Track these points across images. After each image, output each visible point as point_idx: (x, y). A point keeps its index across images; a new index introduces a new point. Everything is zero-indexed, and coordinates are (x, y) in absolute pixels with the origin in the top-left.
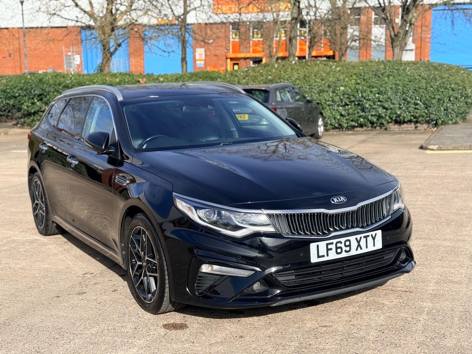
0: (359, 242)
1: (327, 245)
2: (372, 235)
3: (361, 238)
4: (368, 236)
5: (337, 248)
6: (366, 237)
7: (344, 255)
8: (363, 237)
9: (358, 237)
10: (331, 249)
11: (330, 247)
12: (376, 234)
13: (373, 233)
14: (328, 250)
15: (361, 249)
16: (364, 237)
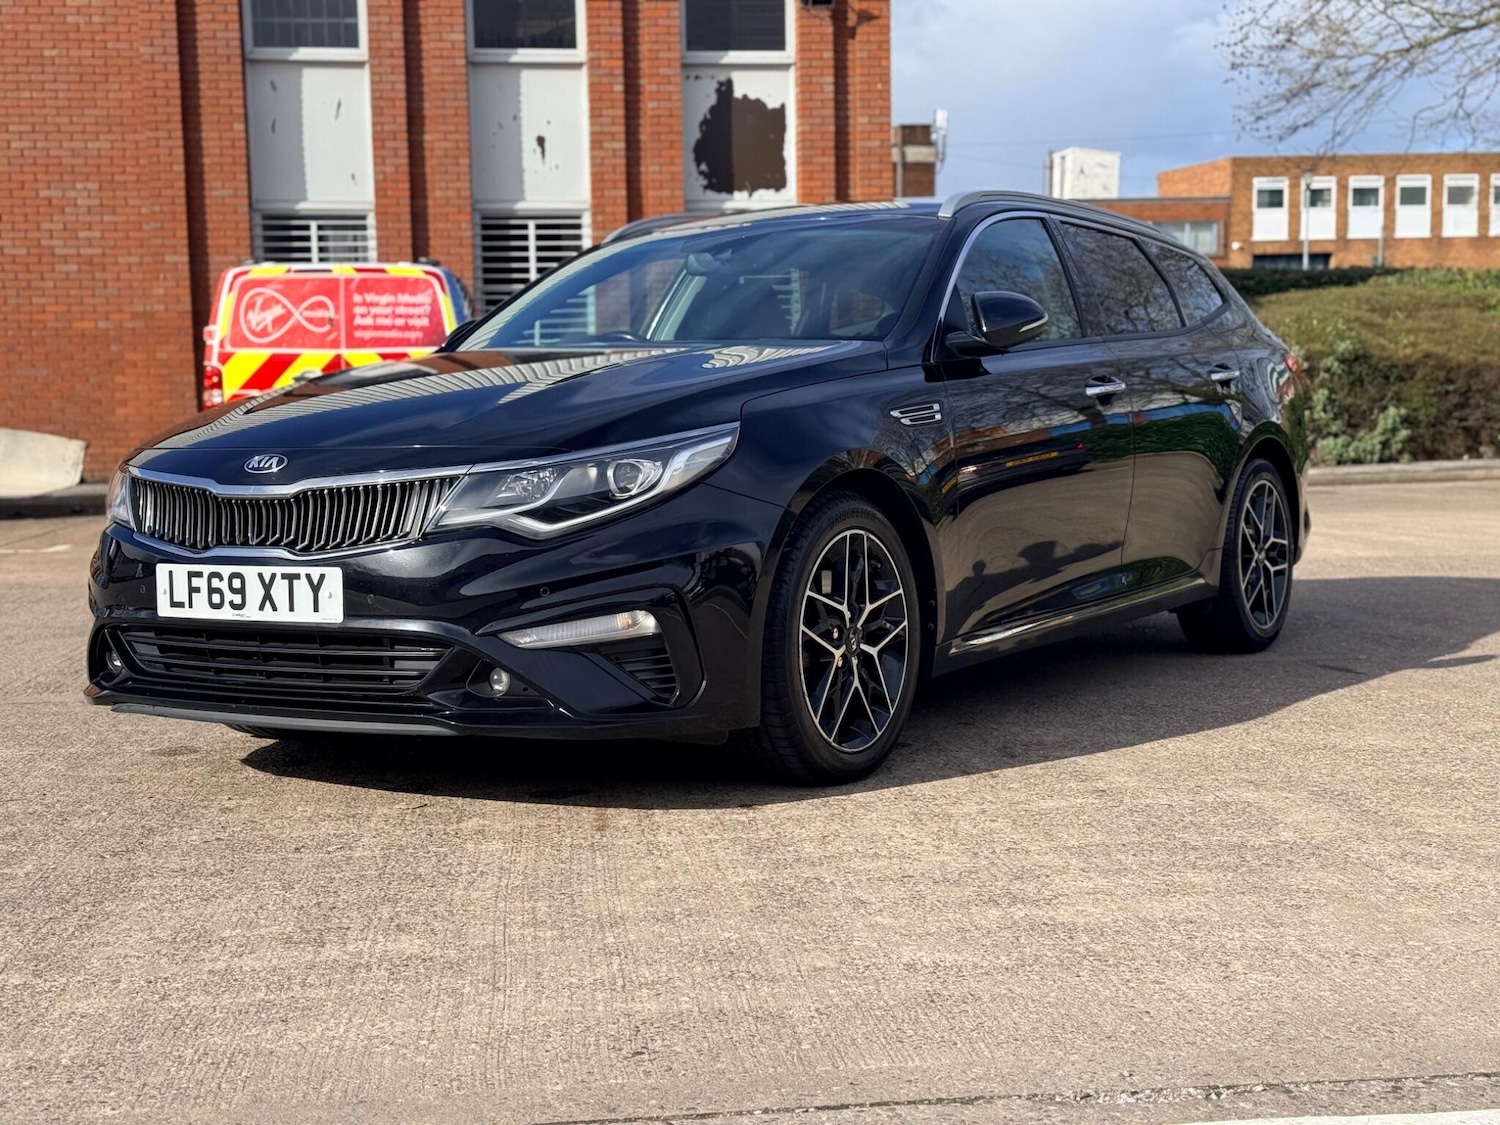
0: (268, 588)
1: (191, 575)
2: (308, 576)
3: (273, 576)
4: (297, 576)
5: (212, 591)
6: (291, 578)
7: (226, 614)
8: (278, 577)
9: (267, 571)
10: (197, 590)
11: (196, 582)
12: (322, 577)
13: (315, 572)
14: (193, 590)
15: (275, 608)
16: (284, 576)
